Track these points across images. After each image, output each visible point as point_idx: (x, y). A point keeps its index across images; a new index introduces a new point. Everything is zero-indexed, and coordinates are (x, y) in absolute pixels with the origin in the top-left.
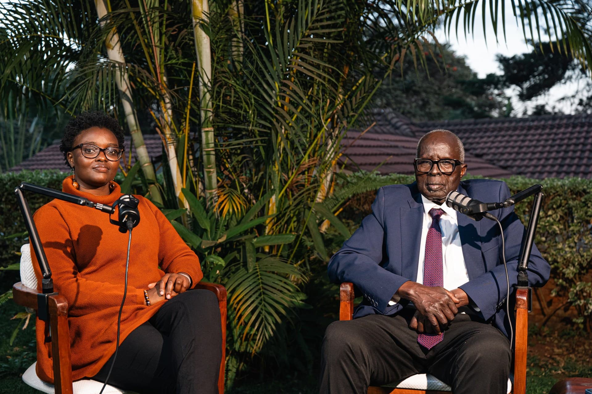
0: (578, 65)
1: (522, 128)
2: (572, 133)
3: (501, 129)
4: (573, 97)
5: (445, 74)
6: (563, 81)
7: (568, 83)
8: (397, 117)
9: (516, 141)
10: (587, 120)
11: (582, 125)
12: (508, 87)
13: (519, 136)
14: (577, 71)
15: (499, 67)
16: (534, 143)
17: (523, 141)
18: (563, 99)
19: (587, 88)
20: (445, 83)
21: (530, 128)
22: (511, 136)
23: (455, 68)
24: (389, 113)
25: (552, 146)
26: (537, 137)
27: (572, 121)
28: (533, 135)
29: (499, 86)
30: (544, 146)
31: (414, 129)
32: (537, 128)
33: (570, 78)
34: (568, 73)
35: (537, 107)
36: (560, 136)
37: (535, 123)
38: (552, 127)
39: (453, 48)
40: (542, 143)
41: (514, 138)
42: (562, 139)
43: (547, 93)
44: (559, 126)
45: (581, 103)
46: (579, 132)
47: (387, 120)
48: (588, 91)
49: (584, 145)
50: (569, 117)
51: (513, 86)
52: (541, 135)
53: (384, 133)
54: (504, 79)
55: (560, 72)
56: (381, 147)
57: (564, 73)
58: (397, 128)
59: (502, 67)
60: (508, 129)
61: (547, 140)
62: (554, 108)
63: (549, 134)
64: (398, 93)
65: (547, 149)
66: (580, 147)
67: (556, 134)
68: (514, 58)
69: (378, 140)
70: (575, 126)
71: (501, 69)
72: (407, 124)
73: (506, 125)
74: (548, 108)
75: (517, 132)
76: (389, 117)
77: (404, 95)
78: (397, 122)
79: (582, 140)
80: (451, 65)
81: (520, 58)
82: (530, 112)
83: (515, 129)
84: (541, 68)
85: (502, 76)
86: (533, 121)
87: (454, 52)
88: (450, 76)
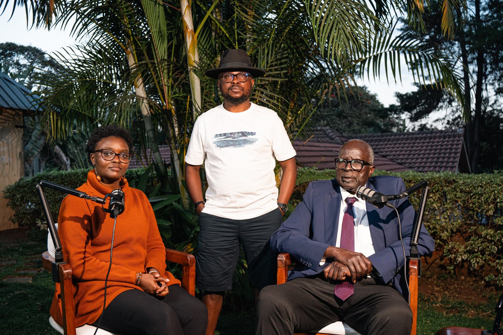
0: (446, 99)
1: (412, 139)
2: (443, 142)
3: (398, 140)
4: (444, 119)
5: (363, 105)
6: (437, 109)
7: (440, 110)
8: (333, 132)
9: (408, 147)
10: (453, 133)
11: (450, 137)
12: (403, 113)
13: (410, 144)
14: (446, 103)
15: (397, 100)
16: (419, 148)
17: (412, 147)
18: (437, 120)
19: (452, 113)
20: (364, 111)
21: (416, 139)
22: (405, 144)
23: (369, 102)
24: (328, 129)
25: (431, 150)
26: (421, 144)
27: (443, 134)
28: (419, 143)
29: (397, 112)
30: (426, 150)
31: (343, 139)
32: (421, 139)
33: (441, 107)
34: (440, 104)
35: (421, 125)
36: (436, 144)
37: (420, 136)
38: (430, 138)
39: (368, 89)
40: (424, 148)
41: (407, 145)
42: (437, 146)
43: (427, 116)
44: (435, 138)
45: (448, 123)
46: (448, 141)
47: (326, 134)
48: (453, 116)
49: (451, 149)
50: (441, 131)
51: (406, 113)
52: (423, 143)
53: (324, 142)
54: (400, 108)
55: (435, 104)
56: (321, 151)
57: (438, 104)
58: (333, 139)
59: (399, 100)
60: (403, 139)
61: (427, 146)
62: (432, 126)
63: (429, 143)
64: (334, 117)
65: (428, 152)
66: (448, 151)
67: (433, 142)
68: (406, 94)
69: (320, 147)
70: (445, 137)
71: (398, 102)
72: (339, 137)
73: (402, 137)
74: (428, 126)
75: (409, 141)
76: (327, 132)
77: (338, 119)
78: (333, 135)
79: (449, 146)
80: (367, 100)
81: (410, 94)
82: (416, 129)
83: (407, 139)
84: (423, 101)
85: (399, 106)
86: (418, 134)
87: (369, 91)
88: (366, 106)
